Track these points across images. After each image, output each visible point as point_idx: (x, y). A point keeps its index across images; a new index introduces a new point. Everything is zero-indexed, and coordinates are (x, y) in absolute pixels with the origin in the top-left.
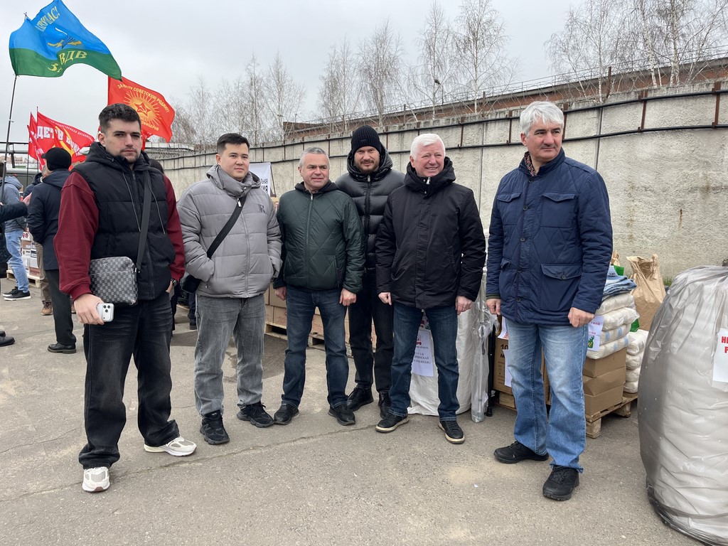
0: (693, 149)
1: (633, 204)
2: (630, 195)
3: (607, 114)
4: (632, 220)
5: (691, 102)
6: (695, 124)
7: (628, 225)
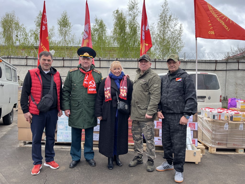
2: (236, 86)
3: (228, 64)
4: (237, 92)
7: (236, 94)
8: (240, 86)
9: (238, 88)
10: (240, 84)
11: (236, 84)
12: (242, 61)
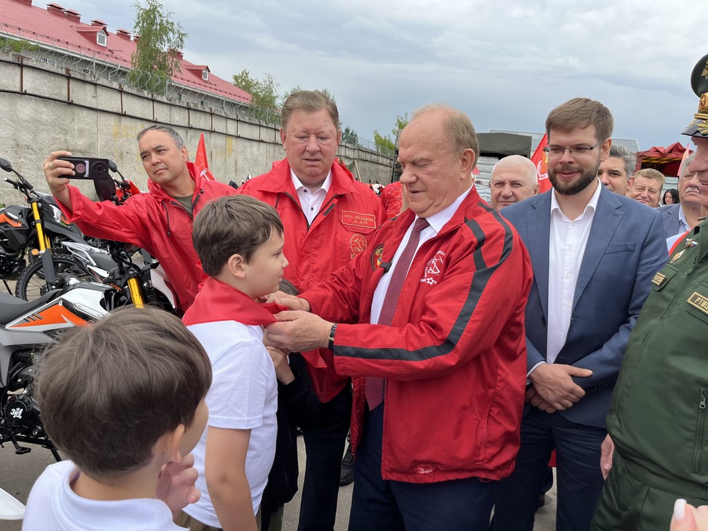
0: (56, 117)
1: (20, 161)
2: (16, 153)
5: (52, 78)
6: (56, 97)
8: (28, 153)
9: (22, 160)
10: (28, 144)
11: (18, 145)
12: (30, 64)
